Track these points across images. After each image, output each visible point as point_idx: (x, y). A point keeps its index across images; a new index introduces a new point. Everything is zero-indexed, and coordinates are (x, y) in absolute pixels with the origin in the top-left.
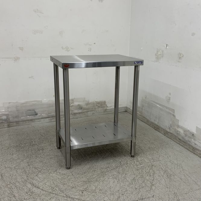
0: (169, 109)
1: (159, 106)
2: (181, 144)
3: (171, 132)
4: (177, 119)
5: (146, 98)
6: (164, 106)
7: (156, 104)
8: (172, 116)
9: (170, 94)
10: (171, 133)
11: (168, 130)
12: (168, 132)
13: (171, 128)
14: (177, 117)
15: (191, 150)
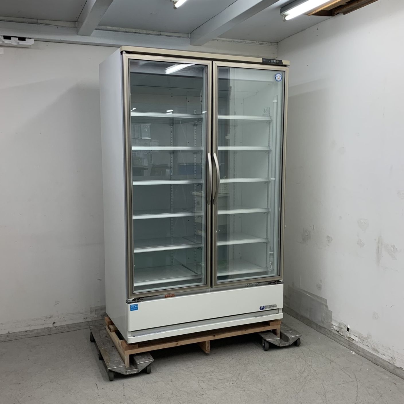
0: (321, 298)
1: (309, 295)
2: (336, 339)
3: (325, 326)
4: (329, 310)
5: (293, 285)
6: (315, 295)
7: (305, 293)
8: (324, 307)
9: (321, 281)
10: (325, 328)
11: (321, 325)
12: (322, 327)
13: (324, 322)
14: (329, 309)
15: (347, 346)
